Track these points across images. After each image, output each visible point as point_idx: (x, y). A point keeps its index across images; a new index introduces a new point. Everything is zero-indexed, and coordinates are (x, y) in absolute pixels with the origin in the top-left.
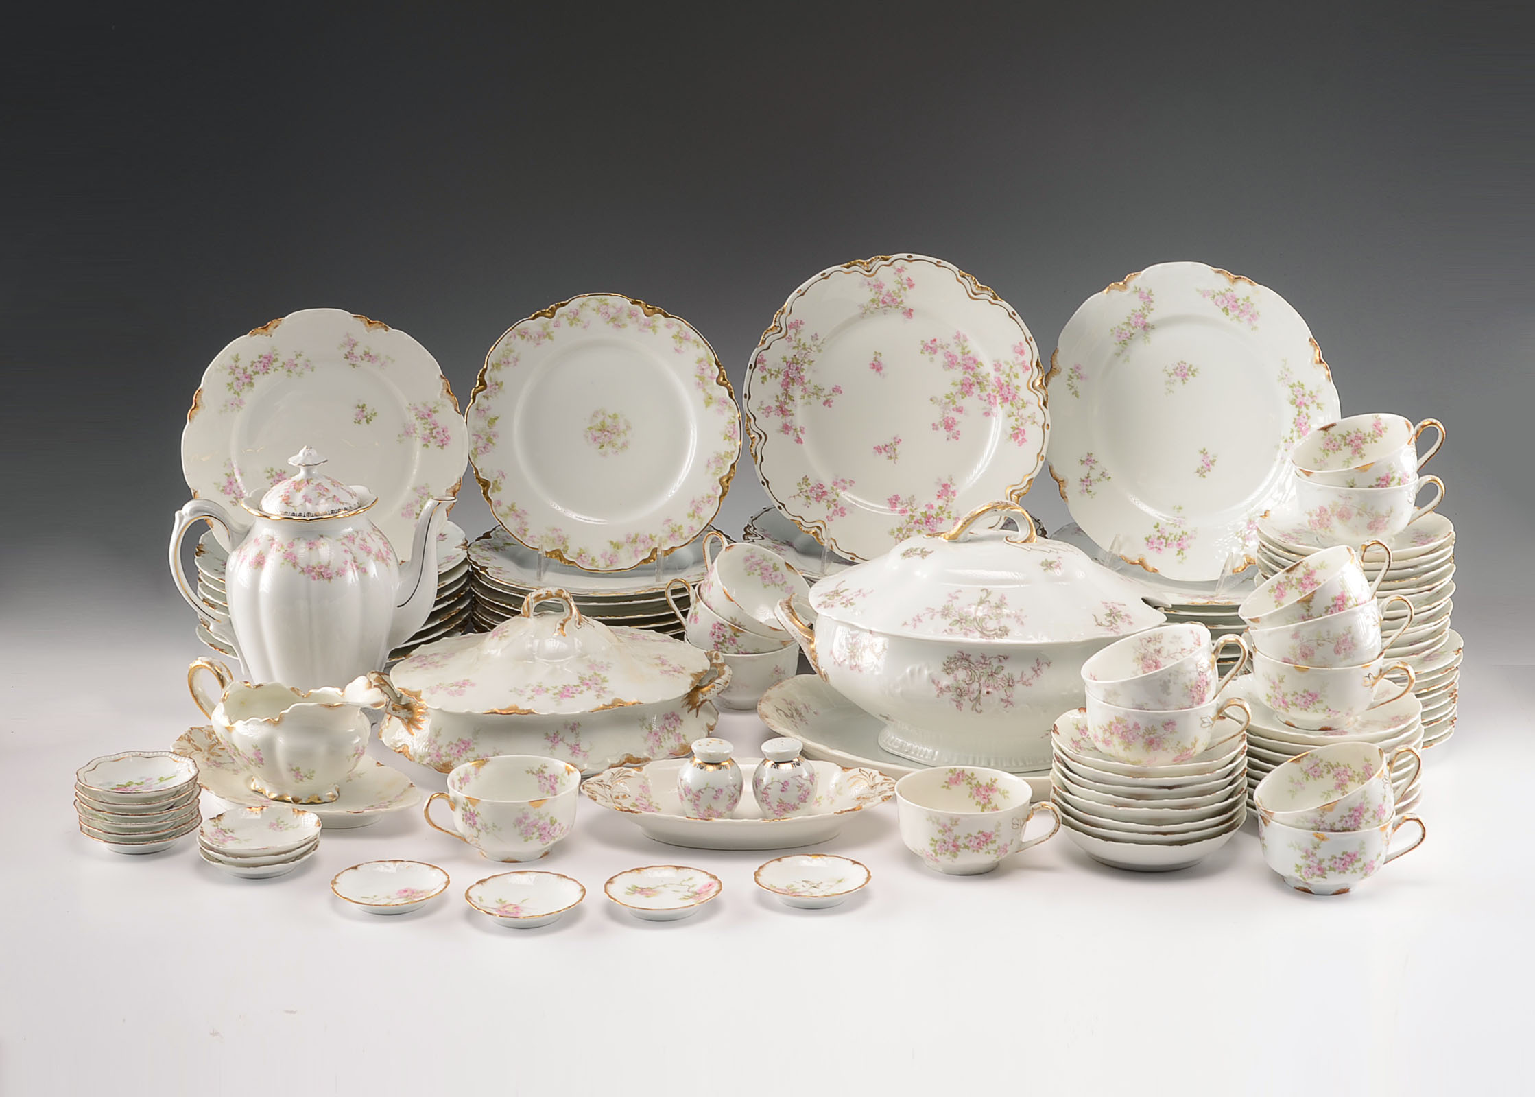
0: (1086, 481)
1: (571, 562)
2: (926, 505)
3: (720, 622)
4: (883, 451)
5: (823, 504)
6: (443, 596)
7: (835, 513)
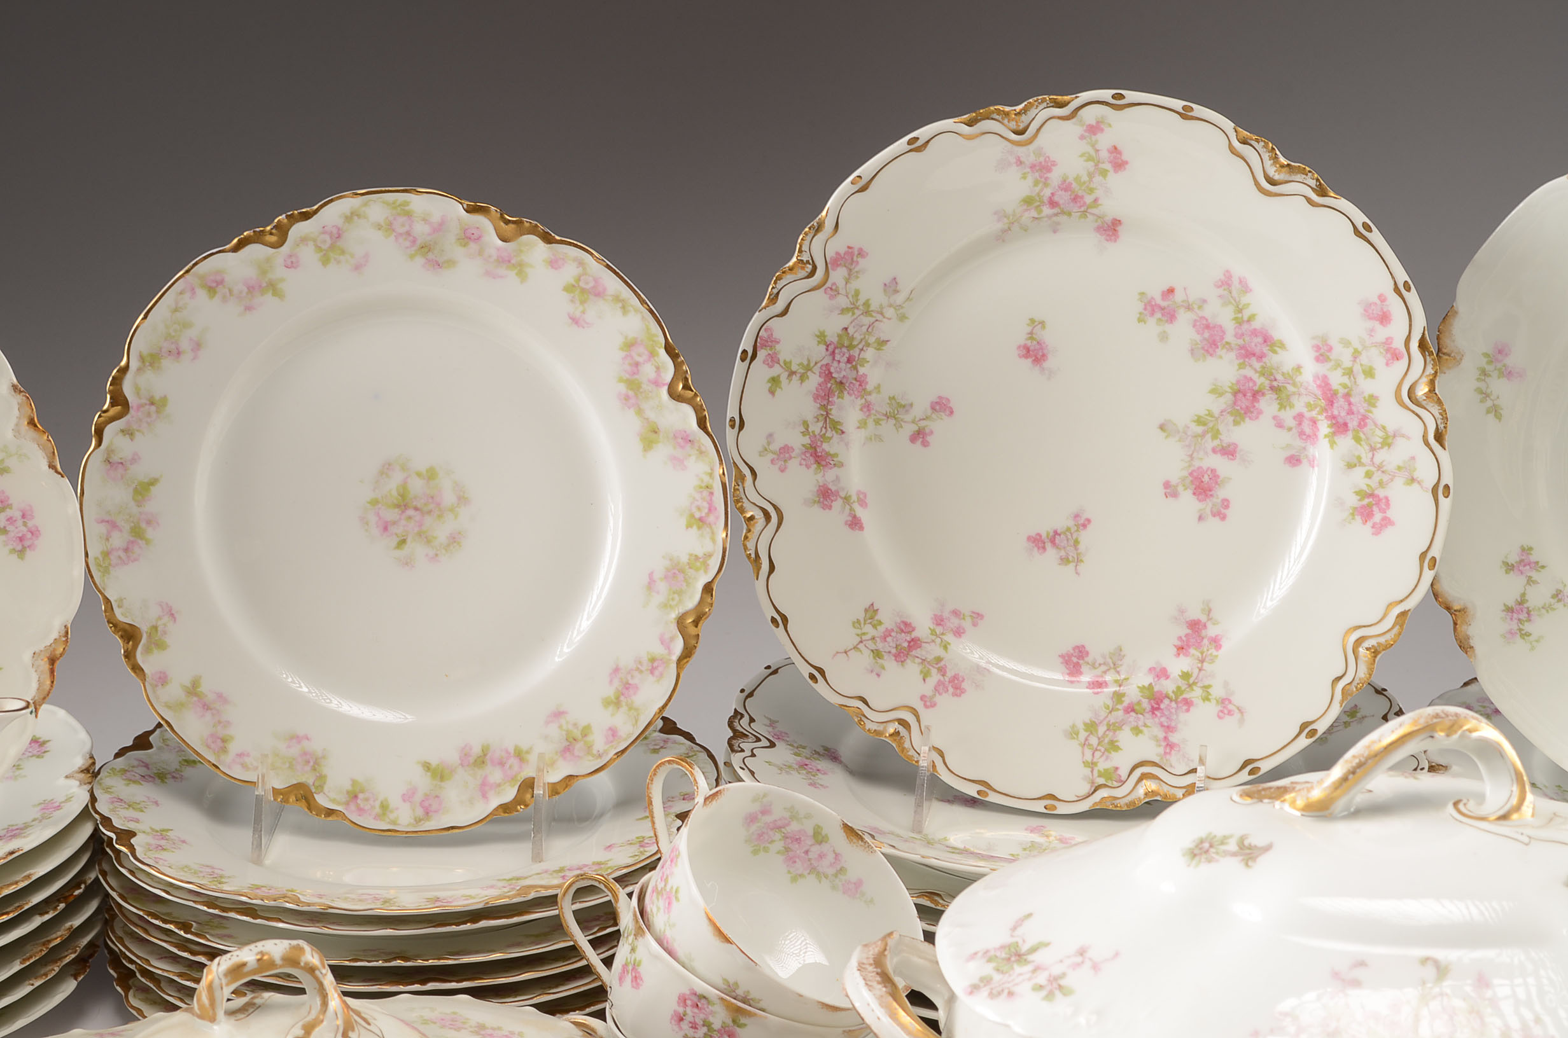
0: (1519, 611)
1: (330, 812)
2: (1151, 670)
3: (699, 991)
4: (1048, 545)
5: (912, 668)
6: (26, 907)
7: (939, 688)
